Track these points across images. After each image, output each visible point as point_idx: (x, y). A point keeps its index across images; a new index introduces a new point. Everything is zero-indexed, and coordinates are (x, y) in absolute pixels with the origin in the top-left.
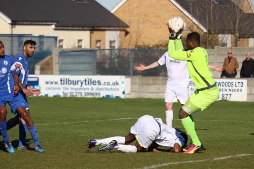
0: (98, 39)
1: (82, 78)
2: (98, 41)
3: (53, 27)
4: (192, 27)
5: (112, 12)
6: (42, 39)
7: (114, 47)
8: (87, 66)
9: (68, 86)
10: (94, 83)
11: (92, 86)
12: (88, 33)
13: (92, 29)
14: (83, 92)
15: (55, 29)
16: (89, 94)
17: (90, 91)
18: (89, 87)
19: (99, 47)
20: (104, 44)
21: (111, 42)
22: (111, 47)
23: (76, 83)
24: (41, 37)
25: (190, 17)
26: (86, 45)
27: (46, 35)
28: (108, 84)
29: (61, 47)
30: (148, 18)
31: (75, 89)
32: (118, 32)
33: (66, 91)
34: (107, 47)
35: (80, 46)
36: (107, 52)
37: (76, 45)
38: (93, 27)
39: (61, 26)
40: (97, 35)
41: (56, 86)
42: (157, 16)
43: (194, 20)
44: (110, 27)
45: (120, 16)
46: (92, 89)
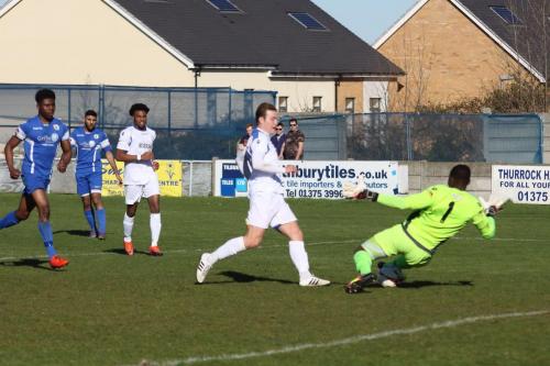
0: (349, 96)
1: (321, 165)
2: (349, 99)
3: (269, 74)
4: (519, 73)
5: (375, 47)
6: (249, 97)
7: (378, 109)
8: (331, 144)
9: (296, 179)
10: (342, 173)
11: (340, 179)
12: (332, 84)
13: (339, 78)
14: (323, 190)
15: (271, 79)
16: (332, 193)
17: (335, 188)
18: (334, 180)
19: (352, 110)
20: (361, 105)
21: (373, 101)
22: (372, 109)
23: (310, 173)
24: (249, 92)
25: (514, 55)
26: (328, 106)
27: (256, 89)
28: (368, 175)
29: (285, 109)
30: (438, 57)
31: (310, 185)
32: (385, 84)
33: (292, 189)
34: (366, 109)
35: (319, 109)
36: (366, 119)
37: (311, 107)
38: (340, 74)
39: (281, 73)
40: (347, 88)
42: (455, 54)
43: (522, 61)
44: (370, 74)
45: (388, 54)
46: (339, 185)
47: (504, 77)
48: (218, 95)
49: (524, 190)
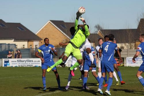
1: (26, 59)
2: (31, 45)
3: (13, 40)
4: (67, 39)
5: (36, 34)
6: (9, 45)
7: (37, 47)
8: (28, 55)
9: (20, 63)
10: (30, 61)
11: (30, 62)
13: (28, 41)
14: (26, 65)
15: (14, 41)
16: (28, 65)
17: (29, 64)
18: (29, 63)
19: (31, 48)
20: (33, 46)
21: (36, 46)
22: (36, 47)
23: (23, 61)
24: (9, 44)
25: (66, 35)
26: (26, 47)
27: (11, 43)
28: (36, 61)
29: (17, 48)
30: (50, 36)
31: (23, 64)
32: (39, 42)
33: (19, 65)
34: (34, 47)
35: (24, 48)
36: (34, 49)
37: (22, 47)
38: (29, 40)
39: (16, 40)
40: (30, 43)
41: (16, 63)
42: (53, 35)
43: (68, 37)
44: (35, 40)
45: (39, 36)
46: (30, 64)
47: (64, 40)
48: (2, 45)
49: (69, 64)
